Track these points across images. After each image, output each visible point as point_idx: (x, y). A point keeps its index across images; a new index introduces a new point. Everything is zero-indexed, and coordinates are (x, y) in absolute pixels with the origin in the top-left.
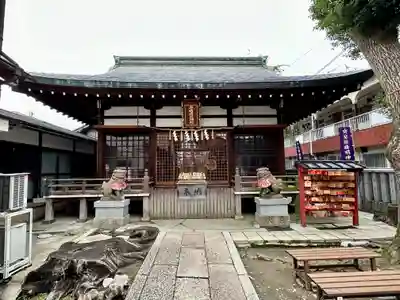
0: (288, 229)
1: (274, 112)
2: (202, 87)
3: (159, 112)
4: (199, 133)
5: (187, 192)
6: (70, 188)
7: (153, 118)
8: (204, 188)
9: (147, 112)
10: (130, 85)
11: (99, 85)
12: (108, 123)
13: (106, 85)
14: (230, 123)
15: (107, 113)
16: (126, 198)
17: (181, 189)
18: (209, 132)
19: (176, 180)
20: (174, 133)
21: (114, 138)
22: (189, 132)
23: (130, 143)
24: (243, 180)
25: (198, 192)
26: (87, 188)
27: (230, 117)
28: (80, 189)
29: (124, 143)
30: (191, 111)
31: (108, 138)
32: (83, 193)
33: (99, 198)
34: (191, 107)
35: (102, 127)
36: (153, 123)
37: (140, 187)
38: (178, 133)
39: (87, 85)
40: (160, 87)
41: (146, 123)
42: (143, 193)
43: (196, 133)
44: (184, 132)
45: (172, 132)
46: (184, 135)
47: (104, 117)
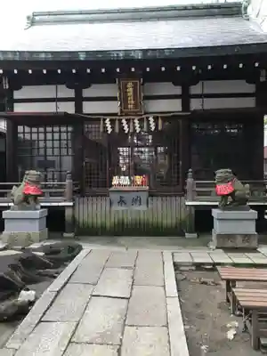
0: (254, 250)
1: (251, 88)
2: (139, 56)
3: (86, 93)
4: (141, 121)
5: (122, 202)
7: (79, 101)
8: (144, 196)
9: (71, 93)
10: (43, 56)
12: (19, 109)
14: (186, 106)
15: (17, 95)
16: (42, 207)
17: (115, 197)
18: (156, 119)
20: (107, 121)
21: (27, 129)
22: (128, 121)
23: (49, 136)
24: (199, 185)
25: (137, 201)
27: (186, 98)
29: (42, 136)
30: (130, 90)
31: (20, 129)
33: (8, 208)
34: (130, 85)
35: (11, 114)
36: (79, 108)
37: (61, 194)
38: (112, 122)
40: (82, 57)
41: (69, 108)
42: (65, 201)
43: (136, 121)
44: (120, 120)
45: (104, 120)
46: (121, 123)
47: (13, 100)
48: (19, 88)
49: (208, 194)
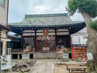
2: (47, 26)
3: (37, 31)
5: (44, 52)
6: (15, 51)
7: (36, 33)
9: (34, 31)
12: (24, 35)
13: (24, 26)
14: (56, 34)
16: (29, 54)
21: (26, 38)
24: (58, 49)
25: (47, 52)
26: (19, 51)
27: (56, 32)
31: (24, 38)
33: (23, 54)
34: (45, 30)
36: (36, 34)
37: (32, 51)
39: (20, 27)
40: (37, 26)
41: (34, 34)
43: (47, 36)
44: (43, 36)
47: (23, 33)
48: (24, 30)
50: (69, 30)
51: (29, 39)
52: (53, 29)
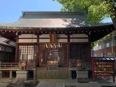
1: (87, 36)
3: (40, 37)
7: (38, 39)
8: (57, 67)
9: (36, 37)
10: (30, 28)
11: (18, 28)
13: (21, 28)
14: (69, 41)
17: (49, 67)
18: (60, 44)
19: (47, 63)
22: (52, 45)
23: (29, 49)
24: (73, 64)
25: (55, 68)
26: (13, 66)
27: (69, 38)
28: (10, 67)
29: (26, 49)
30: (53, 36)
32: (11, 68)
33: (18, 70)
35: (18, 43)
36: (38, 41)
37: (32, 66)
38: (48, 45)
39: (14, 28)
40: (41, 29)
41: (35, 41)
42: (33, 68)
43: (55, 45)
44: (50, 44)
45: (45, 44)
46: (50, 45)
47: (19, 38)
48: (20, 35)
49: (75, 66)
50: (89, 36)
51: (28, 47)
52: (64, 33)
